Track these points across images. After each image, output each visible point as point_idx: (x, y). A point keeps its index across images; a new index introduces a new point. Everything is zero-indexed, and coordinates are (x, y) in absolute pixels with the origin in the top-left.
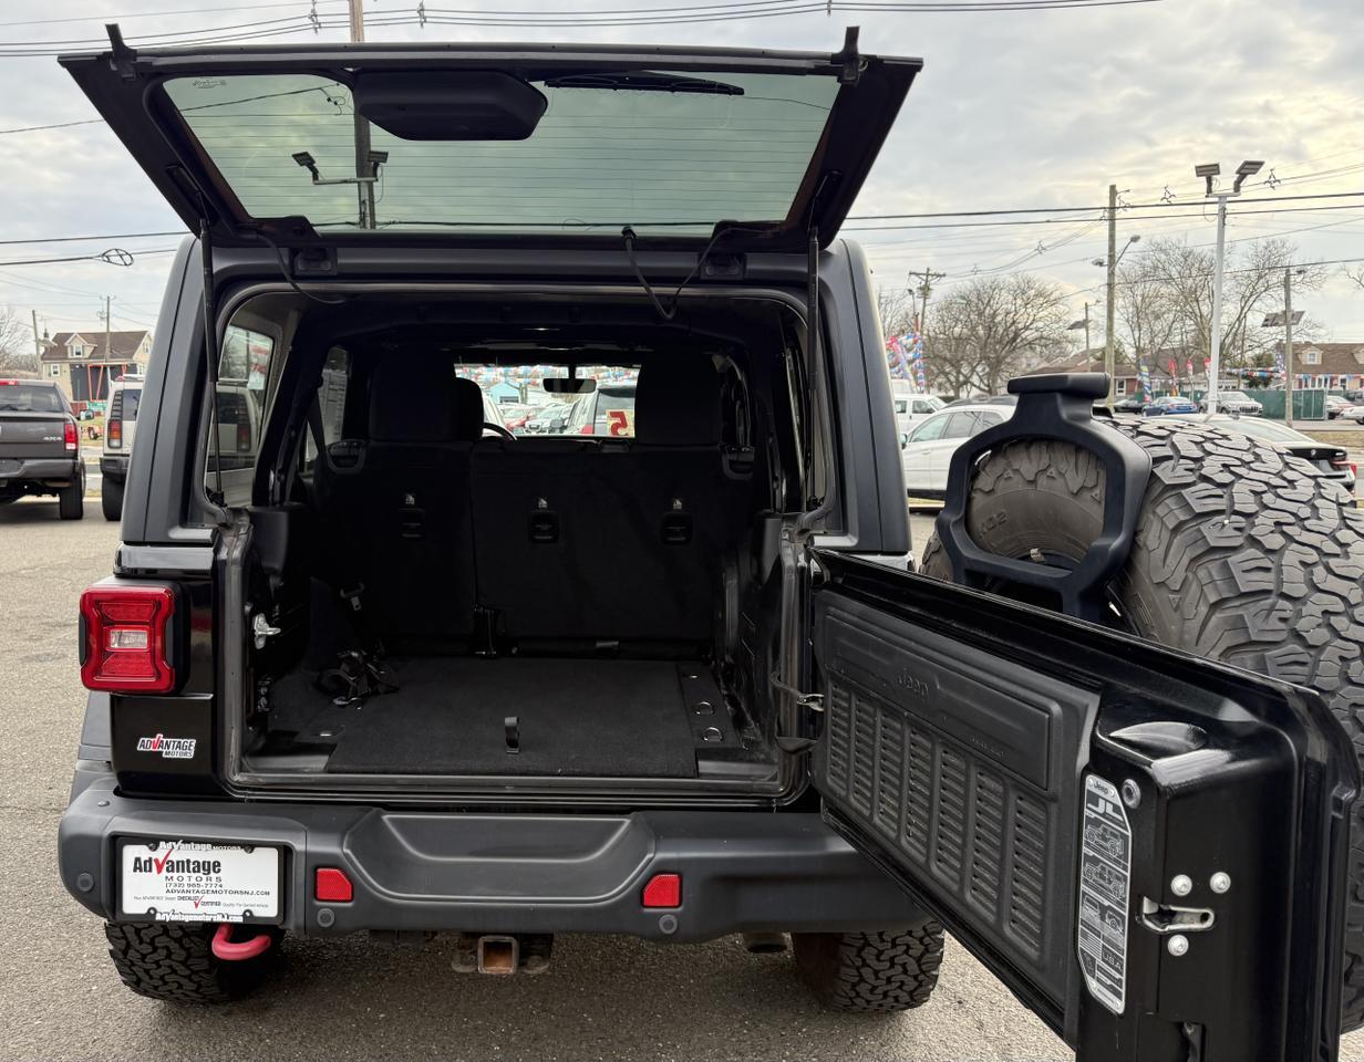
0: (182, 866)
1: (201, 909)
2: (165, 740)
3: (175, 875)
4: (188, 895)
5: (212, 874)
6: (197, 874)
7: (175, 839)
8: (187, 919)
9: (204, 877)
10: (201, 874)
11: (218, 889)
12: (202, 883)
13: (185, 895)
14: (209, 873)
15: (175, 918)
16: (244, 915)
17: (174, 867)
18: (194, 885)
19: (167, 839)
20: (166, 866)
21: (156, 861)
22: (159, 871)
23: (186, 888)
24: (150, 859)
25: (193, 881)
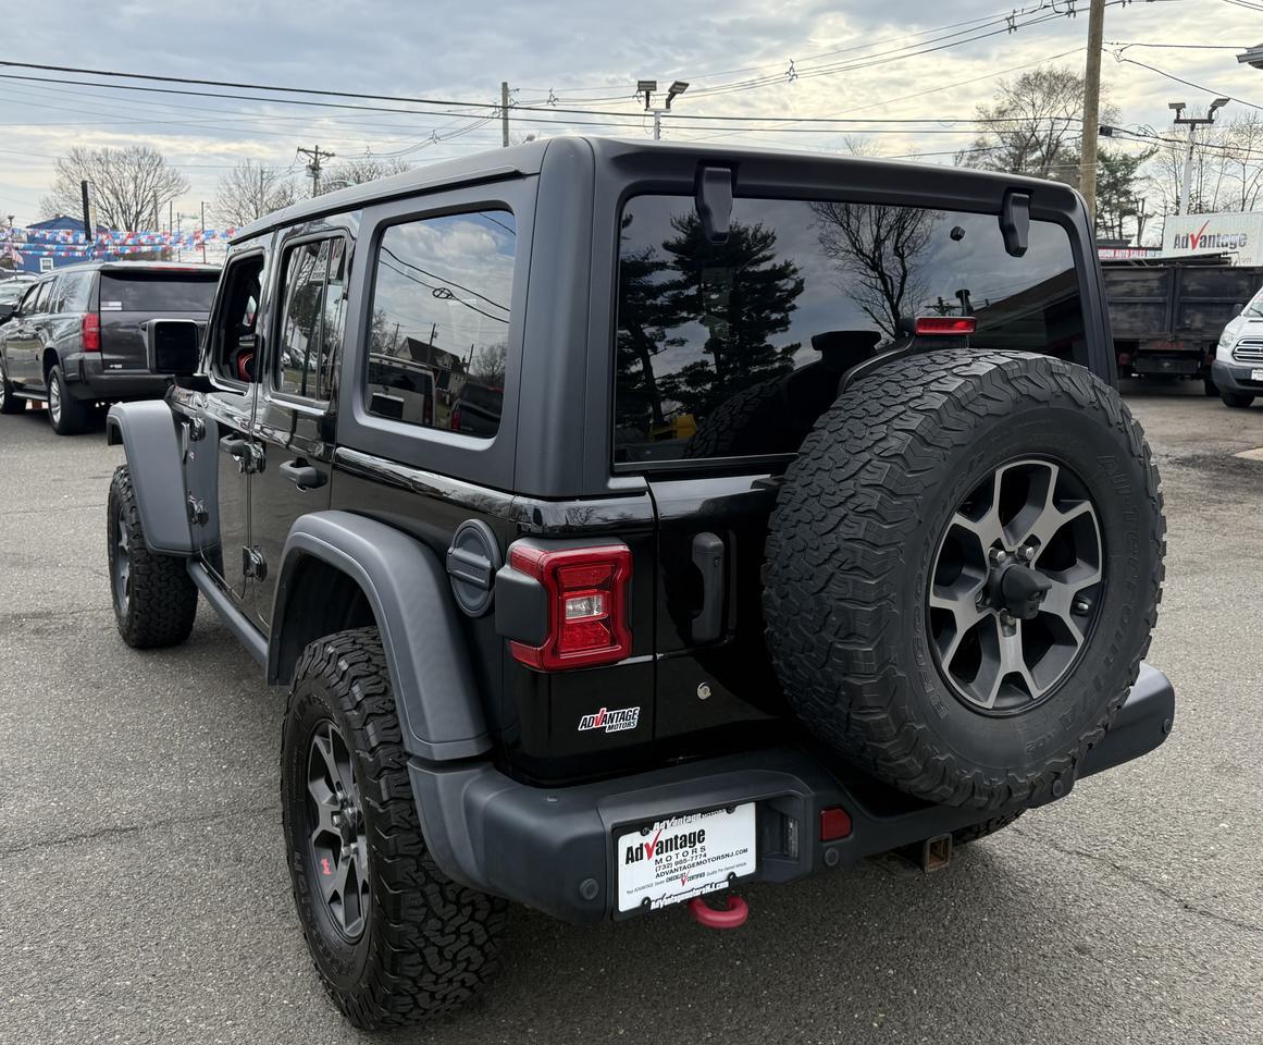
0: (671, 844)
1: (689, 885)
2: (608, 714)
3: (664, 856)
4: (676, 874)
5: (698, 846)
6: (684, 849)
7: (669, 817)
8: (678, 900)
9: (690, 850)
10: (687, 849)
11: (703, 859)
12: (688, 858)
13: (672, 875)
14: (694, 845)
15: (667, 902)
16: (728, 879)
17: (662, 847)
18: (681, 862)
19: (661, 819)
20: (656, 848)
21: (647, 845)
22: (650, 856)
23: (674, 867)
24: (641, 845)
25: (681, 857)
